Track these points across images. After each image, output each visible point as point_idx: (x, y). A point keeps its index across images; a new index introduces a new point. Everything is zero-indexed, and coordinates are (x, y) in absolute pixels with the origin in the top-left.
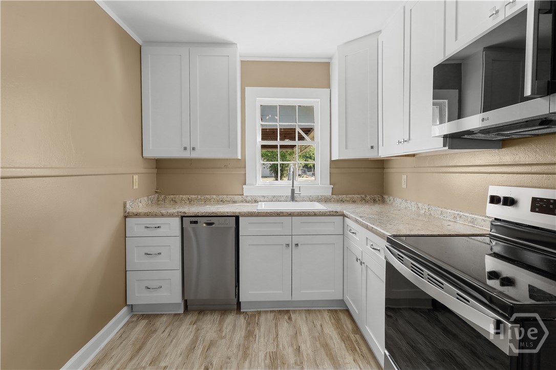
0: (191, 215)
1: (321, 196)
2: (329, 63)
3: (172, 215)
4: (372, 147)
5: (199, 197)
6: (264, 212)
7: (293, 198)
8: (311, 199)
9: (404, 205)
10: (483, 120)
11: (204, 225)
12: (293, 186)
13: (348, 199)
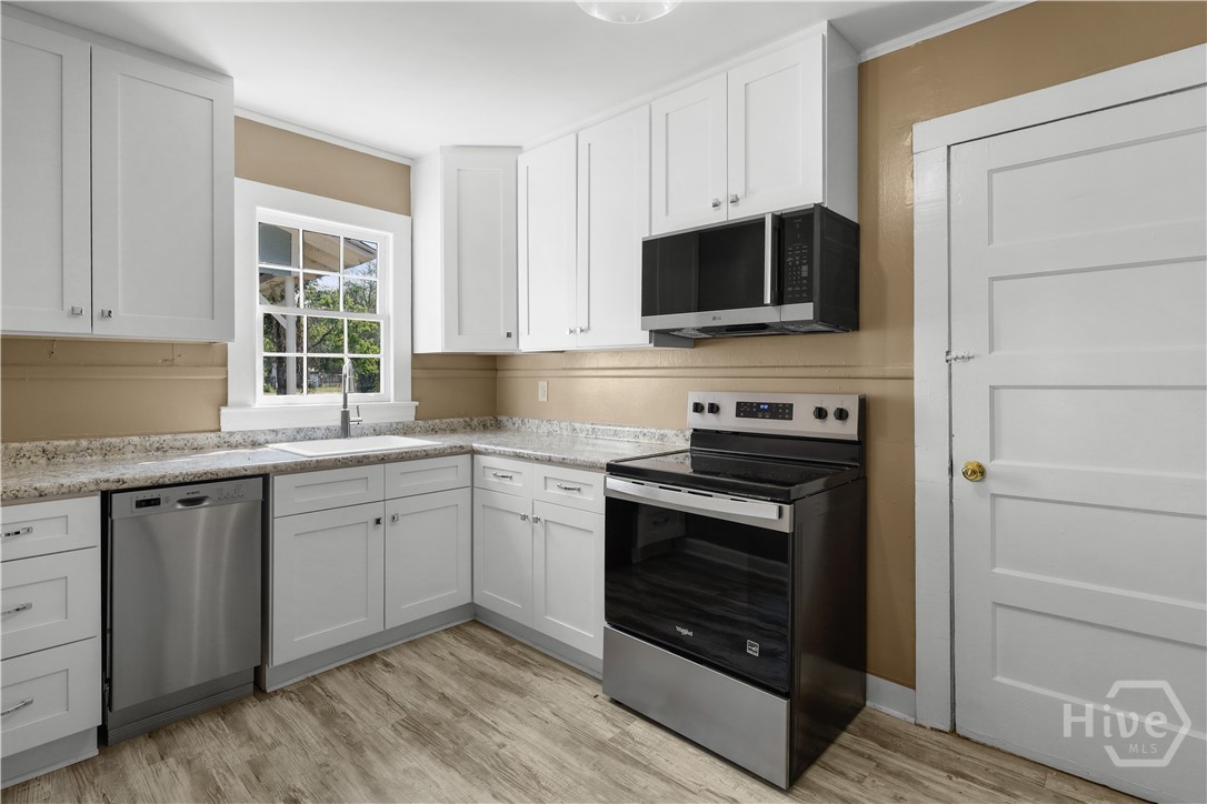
0: (142, 484)
1: (397, 423)
2: (409, 167)
3: (77, 492)
4: (509, 335)
5: (84, 443)
6: (330, 460)
7: (345, 430)
8: (377, 431)
9: (545, 428)
10: (714, 318)
11: (180, 506)
12: (345, 406)
13: (443, 426)
